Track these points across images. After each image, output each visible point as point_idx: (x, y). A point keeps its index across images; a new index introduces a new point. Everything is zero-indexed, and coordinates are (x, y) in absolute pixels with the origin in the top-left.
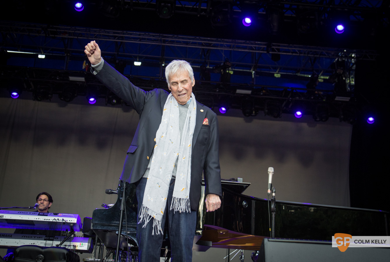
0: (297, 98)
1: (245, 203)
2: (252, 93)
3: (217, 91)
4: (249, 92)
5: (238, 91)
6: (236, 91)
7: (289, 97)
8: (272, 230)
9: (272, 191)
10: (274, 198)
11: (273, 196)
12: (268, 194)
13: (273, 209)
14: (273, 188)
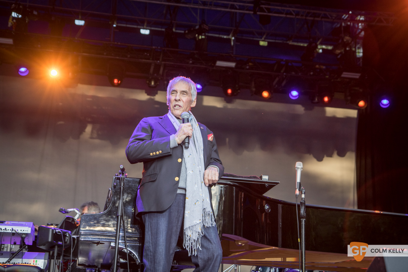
0: (293, 73)
2: (236, 66)
3: (191, 62)
4: (233, 65)
5: (219, 63)
6: (215, 63)
7: (282, 71)
8: (302, 241)
9: (301, 192)
10: (304, 201)
11: (302, 198)
12: (296, 196)
13: (303, 214)
14: (302, 188)
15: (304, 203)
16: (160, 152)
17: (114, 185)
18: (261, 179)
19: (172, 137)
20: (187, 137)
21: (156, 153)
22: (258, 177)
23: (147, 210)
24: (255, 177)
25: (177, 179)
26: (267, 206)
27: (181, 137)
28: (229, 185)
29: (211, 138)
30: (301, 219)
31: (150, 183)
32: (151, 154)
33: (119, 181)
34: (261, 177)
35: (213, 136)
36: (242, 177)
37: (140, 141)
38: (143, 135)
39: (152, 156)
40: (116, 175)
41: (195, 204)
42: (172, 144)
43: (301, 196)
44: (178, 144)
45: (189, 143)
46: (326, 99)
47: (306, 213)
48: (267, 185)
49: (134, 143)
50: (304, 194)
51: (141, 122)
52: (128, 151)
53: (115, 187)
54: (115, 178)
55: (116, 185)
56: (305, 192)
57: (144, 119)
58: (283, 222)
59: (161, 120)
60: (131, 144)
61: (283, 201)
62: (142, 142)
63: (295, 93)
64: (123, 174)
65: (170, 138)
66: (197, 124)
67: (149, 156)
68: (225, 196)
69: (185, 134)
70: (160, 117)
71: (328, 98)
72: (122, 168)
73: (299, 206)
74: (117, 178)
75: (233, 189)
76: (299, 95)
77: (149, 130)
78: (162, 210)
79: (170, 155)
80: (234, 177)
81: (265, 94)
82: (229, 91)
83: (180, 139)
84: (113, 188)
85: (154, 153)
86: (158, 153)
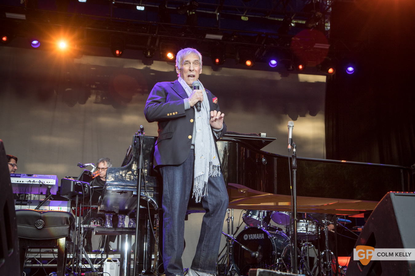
0: (272, 44)
1: (264, 160)
2: (223, 38)
3: (183, 35)
4: (220, 37)
5: (208, 36)
6: (205, 36)
7: (263, 43)
8: (294, 188)
9: (293, 147)
10: (295, 154)
11: (294, 152)
12: (289, 150)
13: (294, 165)
14: (293, 143)
15: (296, 156)
16: (176, 113)
17: (135, 143)
18: (260, 136)
19: (185, 100)
20: (199, 101)
21: (172, 114)
22: (258, 134)
23: (164, 164)
24: (255, 135)
25: (190, 137)
26: (264, 159)
27: (194, 101)
28: (233, 141)
29: (215, 101)
30: (293, 170)
31: (167, 140)
32: (168, 115)
33: (138, 139)
34: (260, 135)
35: (217, 99)
36: (244, 135)
37: (157, 103)
38: (159, 98)
39: (169, 116)
40: (136, 134)
41: (201, 157)
42: (186, 107)
43: (293, 150)
44: (191, 107)
45: (200, 106)
46: (301, 67)
47: (297, 164)
48: (264, 141)
49: (152, 105)
50: (295, 148)
51: (155, 86)
52: (147, 112)
53: (135, 144)
54: (135, 136)
55: (137, 143)
56: (296, 147)
57: (158, 84)
58: (278, 173)
59: (173, 85)
60: (150, 106)
61: (278, 155)
62: (159, 104)
63: (274, 62)
64: (142, 133)
65: (184, 101)
66: (204, 89)
67: (166, 116)
68: (229, 151)
69: (198, 99)
70: (172, 82)
71: (302, 66)
72: (141, 128)
73: (291, 159)
74: (137, 136)
75: (236, 145)
76: (277, 64)
77: (164, 93)
78: (178, 164)
79: (185, 116)
80: (237, 135)
81: (249, 63)
82: (217, 61)
83: (193, 102)
84: (133, 145)
85: (171, 114)
86: (174, 114)
